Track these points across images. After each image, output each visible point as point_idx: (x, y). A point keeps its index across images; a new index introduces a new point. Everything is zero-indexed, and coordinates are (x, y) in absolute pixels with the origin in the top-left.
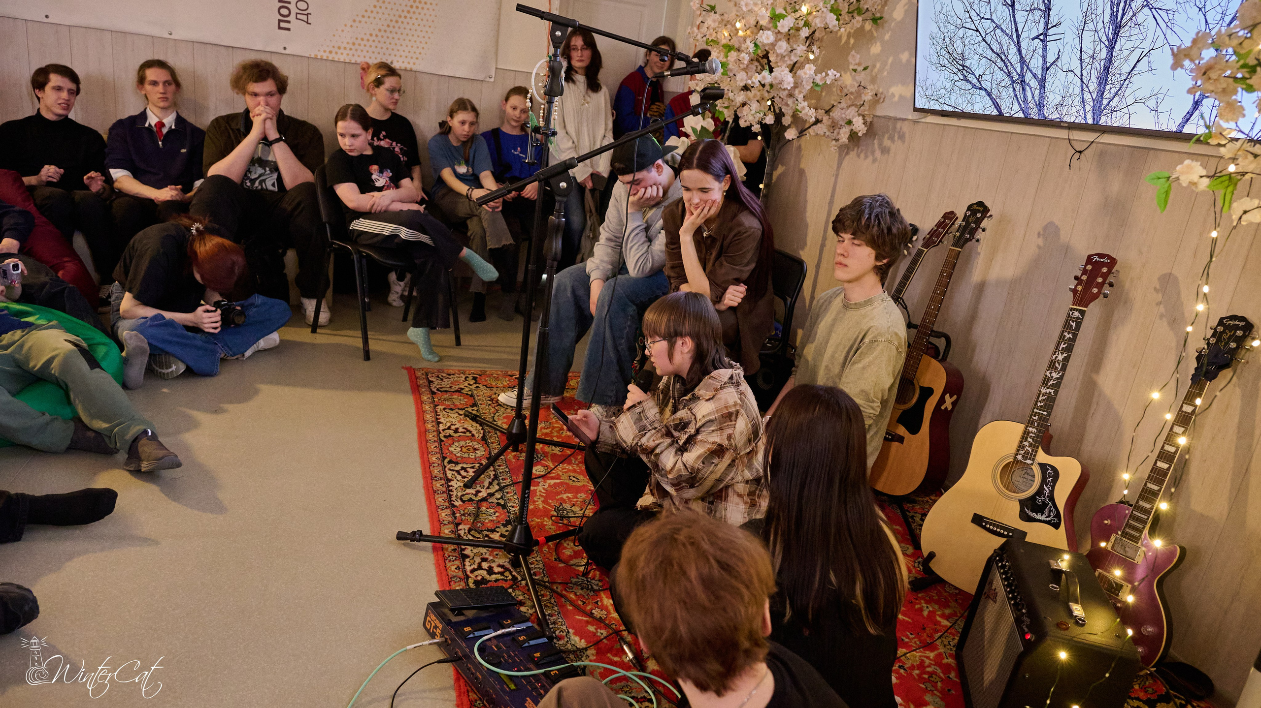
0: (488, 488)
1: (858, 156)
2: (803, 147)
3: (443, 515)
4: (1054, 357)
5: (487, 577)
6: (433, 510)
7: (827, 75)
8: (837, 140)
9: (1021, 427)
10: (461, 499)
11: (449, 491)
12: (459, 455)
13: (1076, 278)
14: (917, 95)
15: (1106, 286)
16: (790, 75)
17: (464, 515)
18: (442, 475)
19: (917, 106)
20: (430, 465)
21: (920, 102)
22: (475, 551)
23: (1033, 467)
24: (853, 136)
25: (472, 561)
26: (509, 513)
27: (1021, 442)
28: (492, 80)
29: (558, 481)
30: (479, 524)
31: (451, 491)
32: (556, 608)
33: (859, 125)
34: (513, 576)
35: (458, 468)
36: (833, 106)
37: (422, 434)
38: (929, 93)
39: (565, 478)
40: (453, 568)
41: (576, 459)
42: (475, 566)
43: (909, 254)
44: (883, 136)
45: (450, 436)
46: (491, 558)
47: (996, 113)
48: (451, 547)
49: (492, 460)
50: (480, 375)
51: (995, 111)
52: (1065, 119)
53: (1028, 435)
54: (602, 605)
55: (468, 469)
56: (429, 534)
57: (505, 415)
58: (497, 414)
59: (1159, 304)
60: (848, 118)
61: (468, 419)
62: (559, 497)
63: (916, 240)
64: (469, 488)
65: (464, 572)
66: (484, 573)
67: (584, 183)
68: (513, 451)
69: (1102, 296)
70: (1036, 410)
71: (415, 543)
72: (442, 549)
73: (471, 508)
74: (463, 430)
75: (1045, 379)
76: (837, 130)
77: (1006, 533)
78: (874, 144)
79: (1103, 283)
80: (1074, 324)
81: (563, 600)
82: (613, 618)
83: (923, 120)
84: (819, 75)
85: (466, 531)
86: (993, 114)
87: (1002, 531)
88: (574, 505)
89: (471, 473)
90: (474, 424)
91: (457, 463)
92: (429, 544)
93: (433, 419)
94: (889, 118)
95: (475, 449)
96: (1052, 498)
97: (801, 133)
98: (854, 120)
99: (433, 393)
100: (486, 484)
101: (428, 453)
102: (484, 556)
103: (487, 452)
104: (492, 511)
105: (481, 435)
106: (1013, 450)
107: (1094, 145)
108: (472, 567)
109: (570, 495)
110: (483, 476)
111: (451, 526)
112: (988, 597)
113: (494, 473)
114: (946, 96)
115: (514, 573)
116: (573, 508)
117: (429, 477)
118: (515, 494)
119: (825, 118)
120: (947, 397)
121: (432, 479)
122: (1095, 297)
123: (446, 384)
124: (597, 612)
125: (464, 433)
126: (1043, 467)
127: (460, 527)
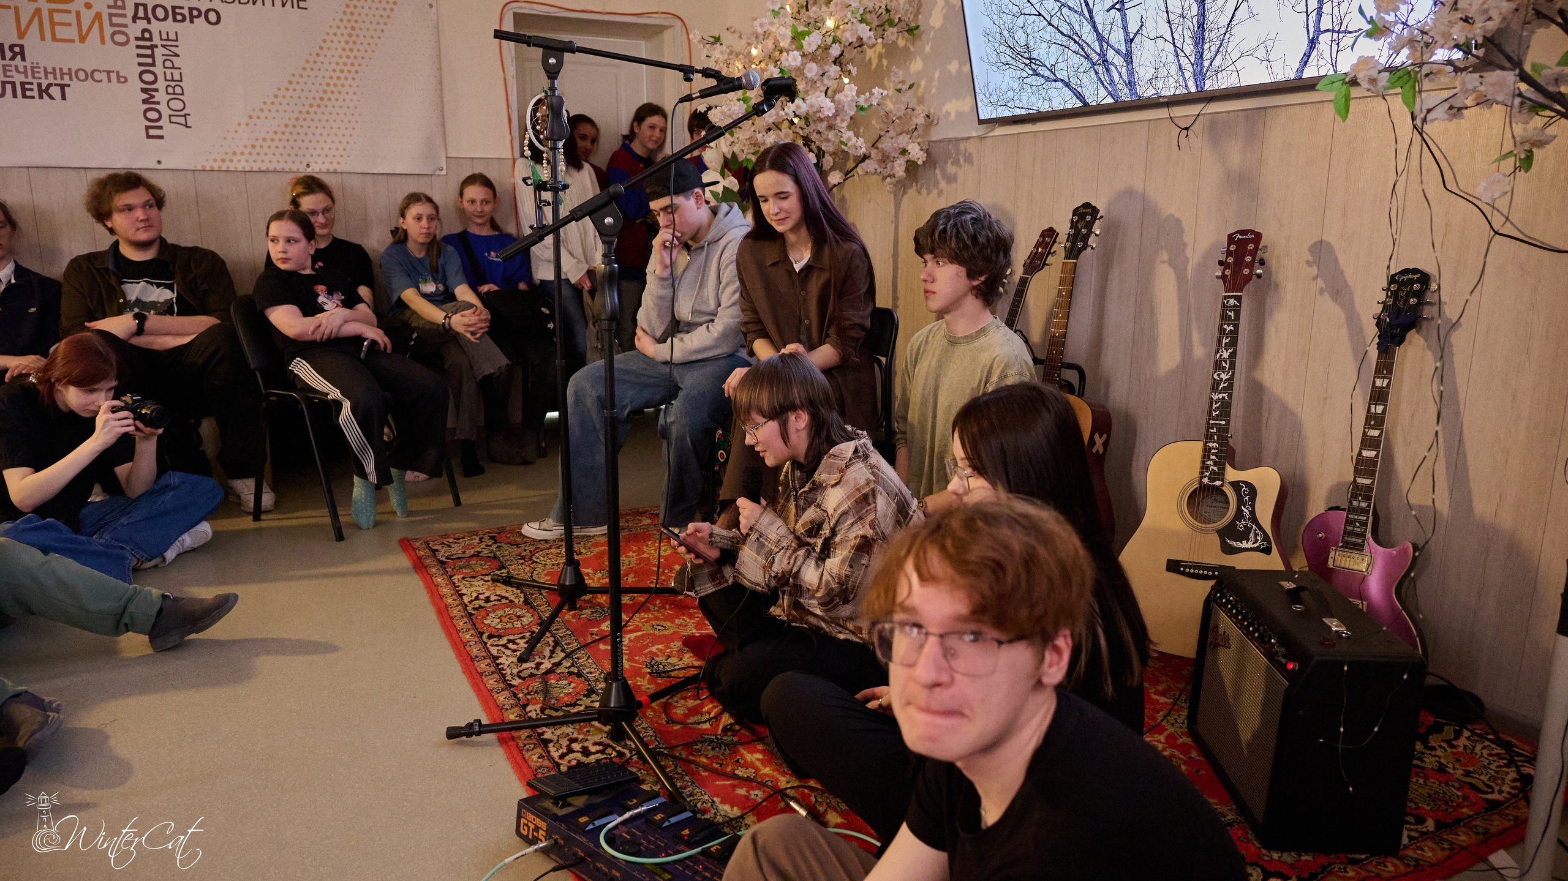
0: (551, 657)
1: (919, 192)
2: (847, 197)
3: (501, 698)
4: (1218, 355)
5: (584, 759)
6: (485, 696)
7: (872, 94)
8: (892, 176)
9: (1199, 445)
10: (520, 677)
11: (499, 670)
12: (499, 626)
13: (1221, 263)
14: (979, 104)
15: (1257, 264)
16: (828, 100)
17: (529, 694)
18: (484, 654)
19: (982, 117)
20: (465, 644)
21: (985, 111)
22: (558, 732)
23: (1224, 488)
24: (912, 168)
25: (557, 745)
26: (588, 680)
27: (1203, 462)
28: (444, 172)
29: (639, 633)
30: (553, 701)
31: (502, 669)
32: (687, 778)
33: (916, 153)
34: (618, 752)
35: (504, 641)
36: (880, 137)
37: (443, 613)
38: (994, 99)
39: (647, 629)
40: (535, 758)
41: (654, 605)
42: (564, 750)
43: (1006, 292)
44: (946, 162)
45: (481, 607)
46: (581, 737)
47: (1079, 104)
48: (524, 733)
49: (546, 626)
50: (499, 533)
51: (1078, 102)
52: (1163, 94)
53: (1209, 452)
54: (746, 762)
55: (518, 641)
56: (488, 723)
57: (545, 572)
58: (535, 573)
59: (1315, 278)
60: (901, 146)
61: (499, 584)
62: (647, 651)
63: (1011, 273)
64: (526, 661)
65: (551, 758)
66: (579, 756)
67: (580, 284)
68: (570, 610)
69: (1254, 277)
70: (1212, 422)
71: (475, 738)
72: (513, 739)
73: (536, 684)
74: (497, 598)
75: (1214, 383)
76: (890, 164)
77: (1210, 573)
78: (935, 175)
79: (1253, 261)
80: (1232, 314)
81: (693, 766)
82: (765, 775)
83: (991, 134)
84: (863, 96)
85: (539, 712)
86: (1076, 106)
87: (1206, 572)
88: (669, 657)
89: (522, 644)
90: (509, 589)
91: (500, 637)
92: (492, 737)
93: (453, 592)
94: (950, 141)
95: (519, 617)
96: (1254, 519)
97: (847, 174)
98: (909, 148)
99: (442, 563)
100: (547, 653)
101: (458, 631)
102: (571, 736)
103: (536, 616)
104: (565, 682)
105: (522, 600)
106: (1197, 474)
107: (1201, 117)
108: (560, 752)
109: (660, 647)
110: (539, 645)
111: (517, 710)
112: (1216, 646)
113: (552, 639)
114: (1016, 98)
115: (619, 748)
116: (669, 661)
117: (467, 661)
118: (589, 658)
119: (874, 153)
120: (1097, 436)
121: (472, 660)
122: (1248, 279)
123: (456, 550)
124: (740, 772)
125: (498, 600)
126: (1236, 485)
127: (528, 709)
